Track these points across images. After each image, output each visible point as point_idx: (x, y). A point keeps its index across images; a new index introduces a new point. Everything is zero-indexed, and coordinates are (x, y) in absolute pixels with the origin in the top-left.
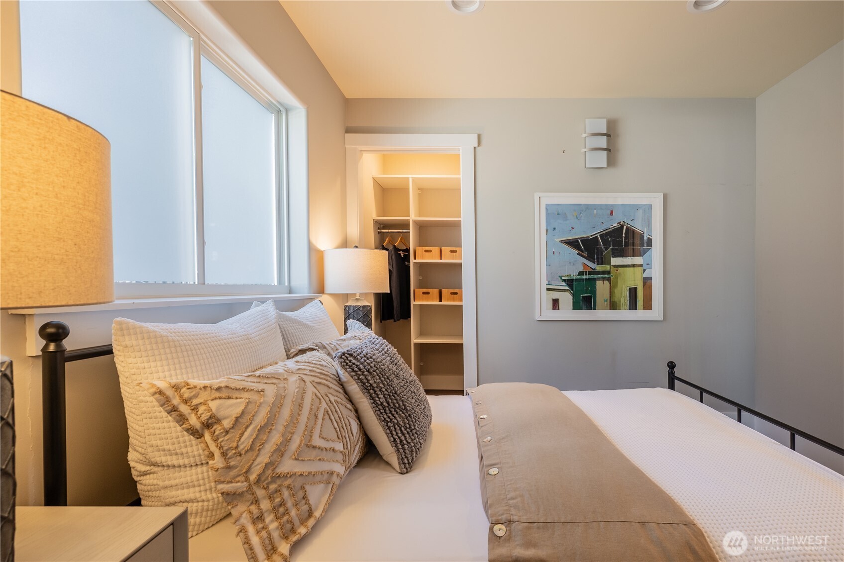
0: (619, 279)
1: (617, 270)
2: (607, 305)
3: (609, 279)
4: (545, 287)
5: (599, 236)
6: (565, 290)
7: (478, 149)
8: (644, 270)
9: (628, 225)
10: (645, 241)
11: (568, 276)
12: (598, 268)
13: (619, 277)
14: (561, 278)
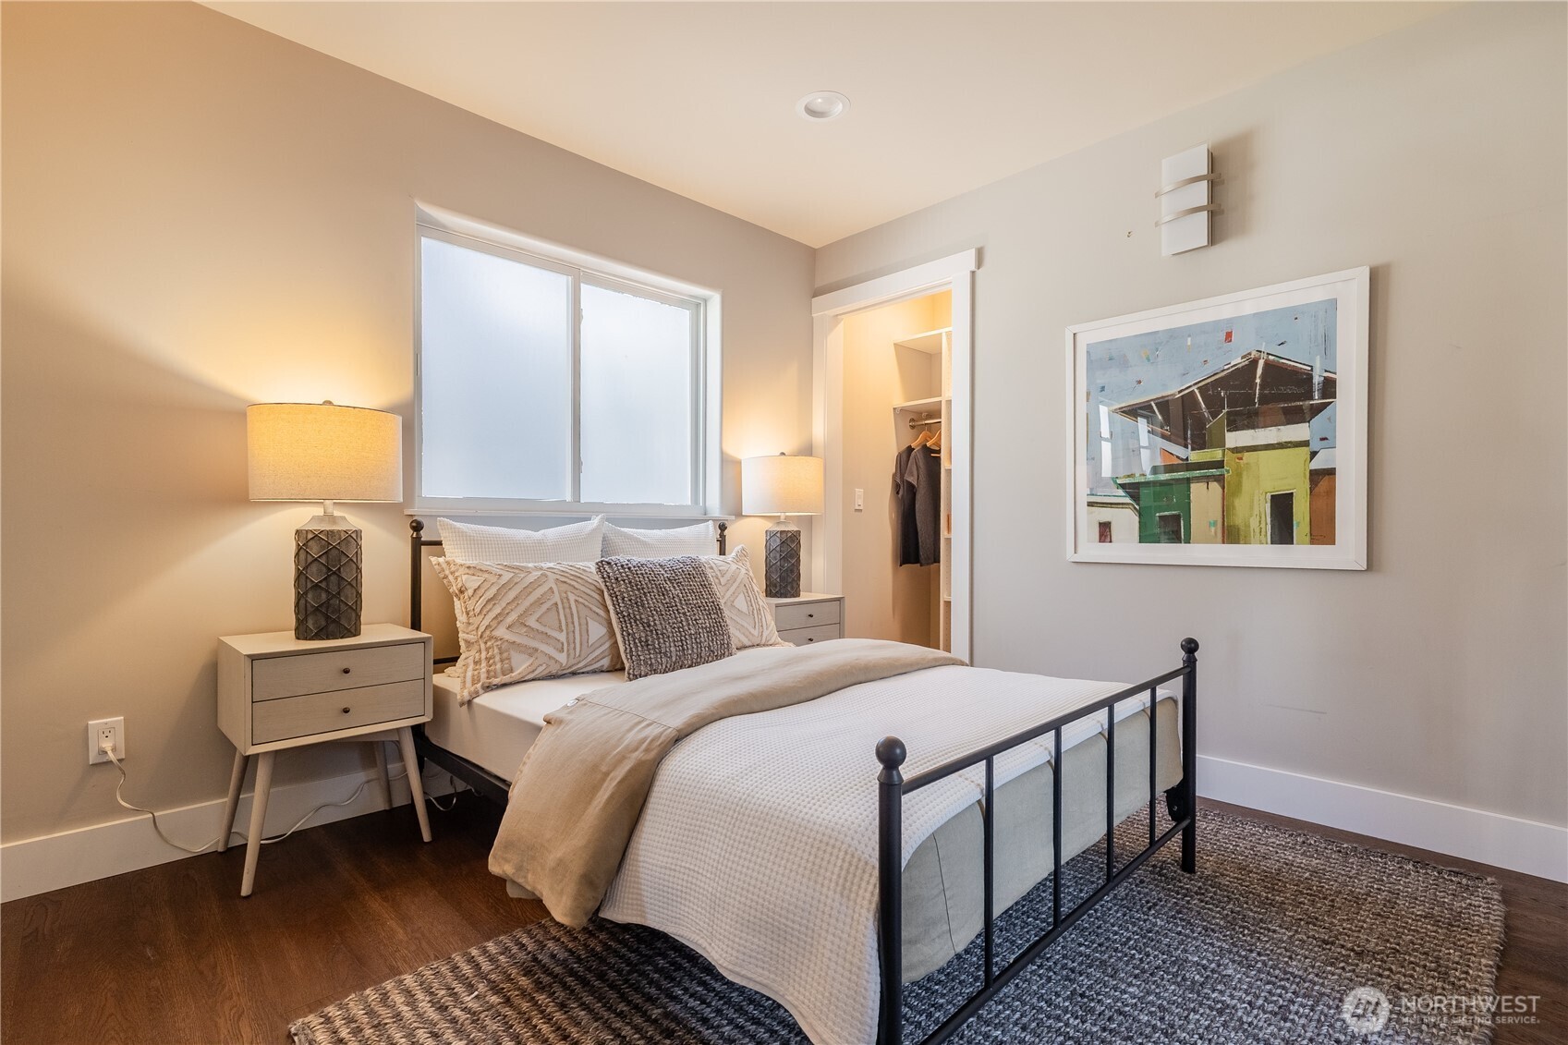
0: (1245, 477)
1: (1241, 459)
2: (1216, 533)
3: (1220, 479)
4: (1083, 499)
5: (1197, 391)
6: (1123, 504)
7: (979, 272)
8: (1314, 454)
9: (1271, 357)
10: (1316, 387)
11: (1129, 476)
12: (1195, 456)
13: (1245, 473)
14: (1115, 482)
